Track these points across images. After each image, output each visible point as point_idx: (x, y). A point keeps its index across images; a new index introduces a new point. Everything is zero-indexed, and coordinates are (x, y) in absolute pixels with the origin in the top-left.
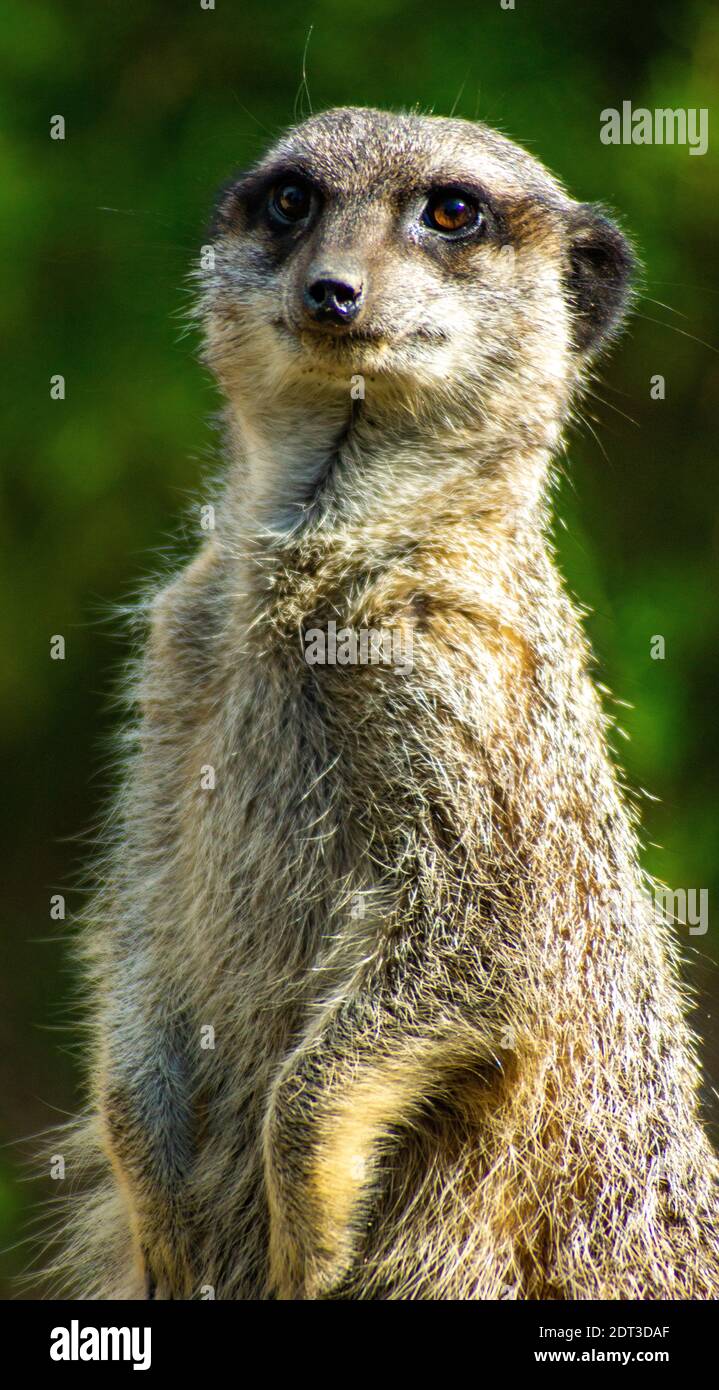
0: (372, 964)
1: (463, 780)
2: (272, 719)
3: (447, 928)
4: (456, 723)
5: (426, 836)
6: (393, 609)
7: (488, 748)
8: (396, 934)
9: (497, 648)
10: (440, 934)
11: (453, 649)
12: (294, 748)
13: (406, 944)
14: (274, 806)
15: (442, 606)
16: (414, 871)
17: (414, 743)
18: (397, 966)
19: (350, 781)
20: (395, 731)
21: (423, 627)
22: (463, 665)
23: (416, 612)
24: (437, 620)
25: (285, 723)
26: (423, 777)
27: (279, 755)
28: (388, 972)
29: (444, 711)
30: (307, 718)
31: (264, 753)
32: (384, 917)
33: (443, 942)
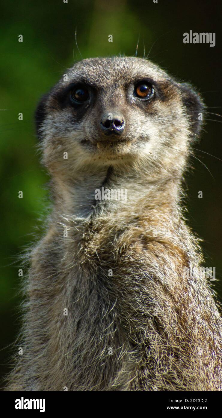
0: (134, 381)
1: (165, 306)
2: (86, 290)
3: (163, 365)
4: (161, 284)
5: (152, 329)
6: (133, 242)
7: (173, 294)
8: (142, 369)
9: (173, 255)
10: (160, 367)
11: (157, 256)
12: (95, 300)
13: (147, 372)
14: (88, 323)
15: (152, 240)
16: (148, 344)
17: (146, 294)
18: (144, 381)
19: (119, 311)
20: (137, 289)
21: (145, 248)
22: (162, 262)
23: (142, 243)
24: (150, 245)
25: (91, 291)
26: (149, 306)
27: (89, 303)
28: (141, 383)
29: (157, 280)
30: (100, 288)
31: (83, 303)
32: (137, 363)
33: (162, 370)
